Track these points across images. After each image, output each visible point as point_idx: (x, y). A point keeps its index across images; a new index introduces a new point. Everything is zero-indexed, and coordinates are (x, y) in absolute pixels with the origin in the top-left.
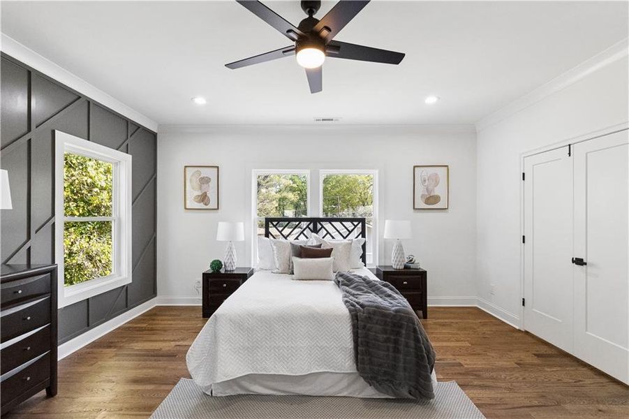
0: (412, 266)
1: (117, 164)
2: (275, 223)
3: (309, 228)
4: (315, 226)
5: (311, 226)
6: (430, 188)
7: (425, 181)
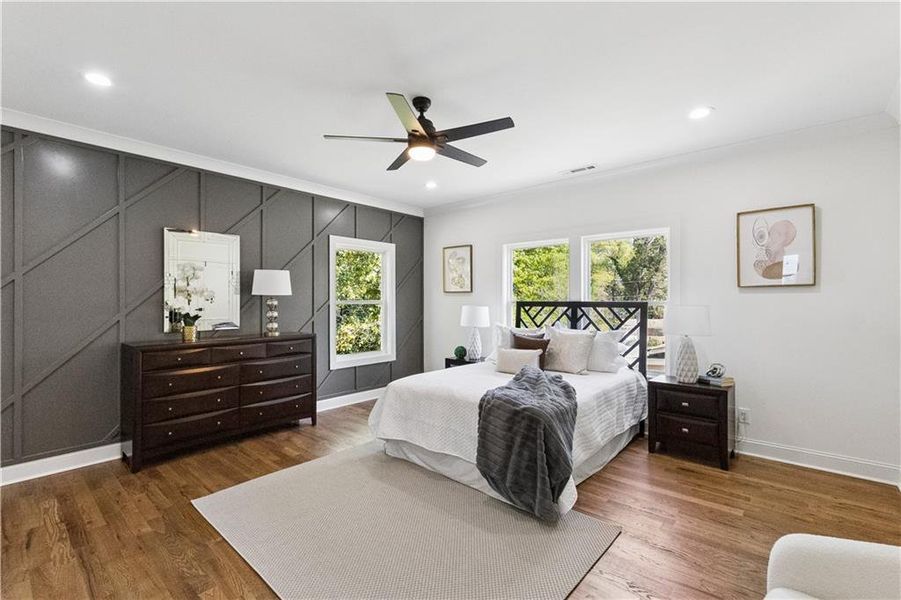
0: (713, 381)
1: (384, 253)
2: (527, 308)
3: (567, 316)
4: (574, 313)
5: (569, 313)
6: (773, 249)
7: (762, 237)
